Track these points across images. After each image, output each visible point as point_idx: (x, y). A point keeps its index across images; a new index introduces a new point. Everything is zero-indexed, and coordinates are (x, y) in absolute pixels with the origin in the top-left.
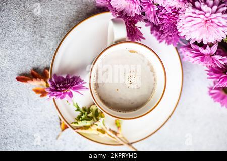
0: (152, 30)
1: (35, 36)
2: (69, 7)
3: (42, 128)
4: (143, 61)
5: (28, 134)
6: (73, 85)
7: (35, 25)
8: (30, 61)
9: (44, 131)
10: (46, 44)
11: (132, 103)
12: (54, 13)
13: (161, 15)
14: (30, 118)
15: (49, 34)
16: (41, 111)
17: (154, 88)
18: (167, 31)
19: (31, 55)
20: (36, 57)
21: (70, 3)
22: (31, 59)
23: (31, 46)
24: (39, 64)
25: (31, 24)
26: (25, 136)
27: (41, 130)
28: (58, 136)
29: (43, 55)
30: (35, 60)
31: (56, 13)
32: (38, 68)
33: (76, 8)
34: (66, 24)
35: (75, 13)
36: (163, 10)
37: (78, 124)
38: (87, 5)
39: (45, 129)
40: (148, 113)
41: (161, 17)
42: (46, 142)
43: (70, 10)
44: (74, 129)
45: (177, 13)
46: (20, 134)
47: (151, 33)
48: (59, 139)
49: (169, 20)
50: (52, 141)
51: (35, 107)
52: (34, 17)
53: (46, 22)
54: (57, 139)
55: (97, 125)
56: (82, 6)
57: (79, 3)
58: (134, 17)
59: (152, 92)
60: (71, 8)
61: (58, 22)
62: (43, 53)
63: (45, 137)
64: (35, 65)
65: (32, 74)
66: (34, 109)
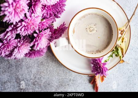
0: (57, 17)
1: (70, 84)
2: (50, 67)
3: (123, 73)
4: (79, 23)
5: (128, 81)
6: (98, 62)
7: (64, 85)
8: (85, 85)
9: (125, 72)
10: (74, 77)
11: (106, 27)
12: (55, 75)
13: (48, 16)
14: (118, 81)
15: (68, 76)
16: (114, 75)
17: (95, 14)
18: (57, 10)
19: (82, 85)
20: (83, 82)
21: (48, 66)
22: (84, 85)
23: (77, 86)
24: (86, 80)
25: (64, 87)
26: (129, 82)
27: (124, 73)
28: (127, 63)
29: (81, 78)
30: (84, 83)
31: (55, 74)
32: (89, 80)
33: (51, 63)
34: (61, 67)
35: (54, 63)
36: (45, 15)
37: (121, 56)
38: (48, 56)
39: (124, 71)
40: (112, 17)
41: (49, 15)
42: (131, 69)
43: (52, 66)
44: (123, 56)
45: (45, 6)
46: (128, 85)
47: (60, 17)
48: (129, 63)
49: (50, 10)
50: (130, 66)
51: (112, 79)
52: (60, 87)
53: (61, 79)
54: (129, 64)
55: (121, 45)
56: (49, 59)
57: (47, 61)
58: (52, 32)
59: (98, 15)
60: (51, 65)
61: (60, 72)
62: (80, 78)
63: (128, 70)
64: (87, 82)
65: (93, 83)
66: (113, 79)
